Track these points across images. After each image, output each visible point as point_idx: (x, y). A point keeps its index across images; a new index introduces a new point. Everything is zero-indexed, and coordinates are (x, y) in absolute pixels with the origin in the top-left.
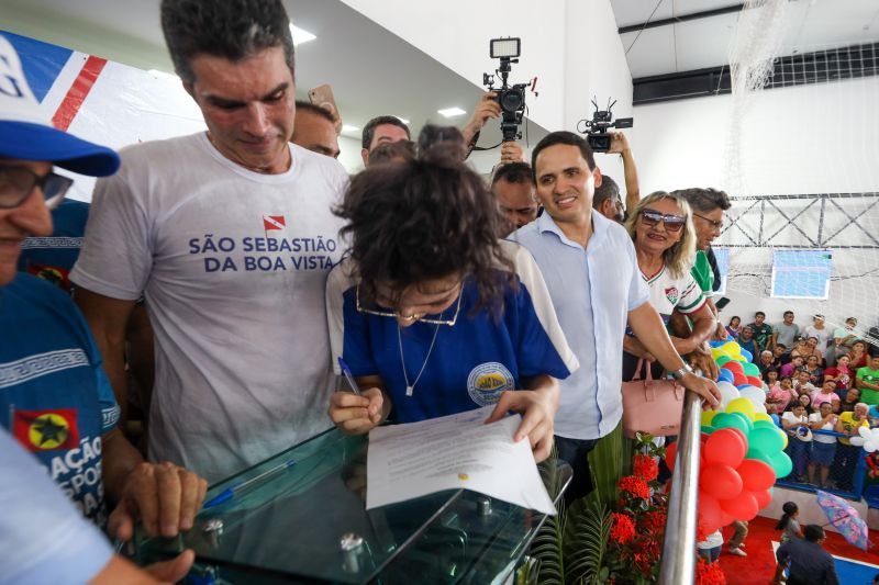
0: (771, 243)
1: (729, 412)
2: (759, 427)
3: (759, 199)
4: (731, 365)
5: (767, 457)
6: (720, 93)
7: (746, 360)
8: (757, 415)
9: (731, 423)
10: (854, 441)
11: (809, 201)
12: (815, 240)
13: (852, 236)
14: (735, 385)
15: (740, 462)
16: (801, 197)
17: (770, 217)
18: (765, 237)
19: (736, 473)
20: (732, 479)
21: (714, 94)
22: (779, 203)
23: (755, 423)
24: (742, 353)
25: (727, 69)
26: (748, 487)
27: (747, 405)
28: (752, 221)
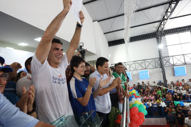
0: (138, 69)
1: (134, 104)
2: (140, 105)
3: (134, 61)
4: (134, 94)
5: (142, 111)
6: (123, 43)
7: (137, 93)
8: (140, 103)
9: (135, 106)
10: (160, 105)
11: (142, 61)
12: (145, 68)
13: (151, 66)
14: (135, 98)
15: (138, 113)
16: (141, 60)
17: (136, 65)
18: (137, 68)
19: (137, 115)
20: (137, 117)
21: (122, 44)
22: (137, 62)
23: (139, 105)
24: (136, 91)
25: (124, 39)
26: (140, 118)
27: (138, 102)
28: (134, 65)
